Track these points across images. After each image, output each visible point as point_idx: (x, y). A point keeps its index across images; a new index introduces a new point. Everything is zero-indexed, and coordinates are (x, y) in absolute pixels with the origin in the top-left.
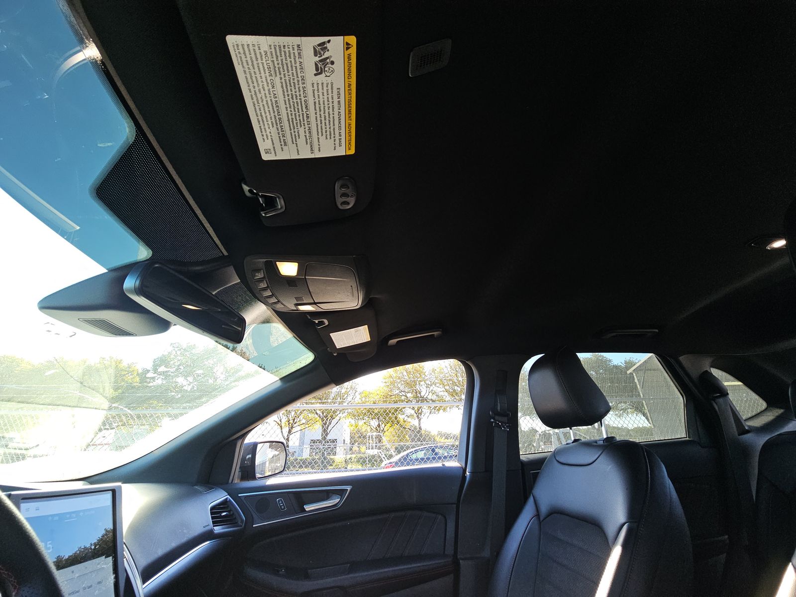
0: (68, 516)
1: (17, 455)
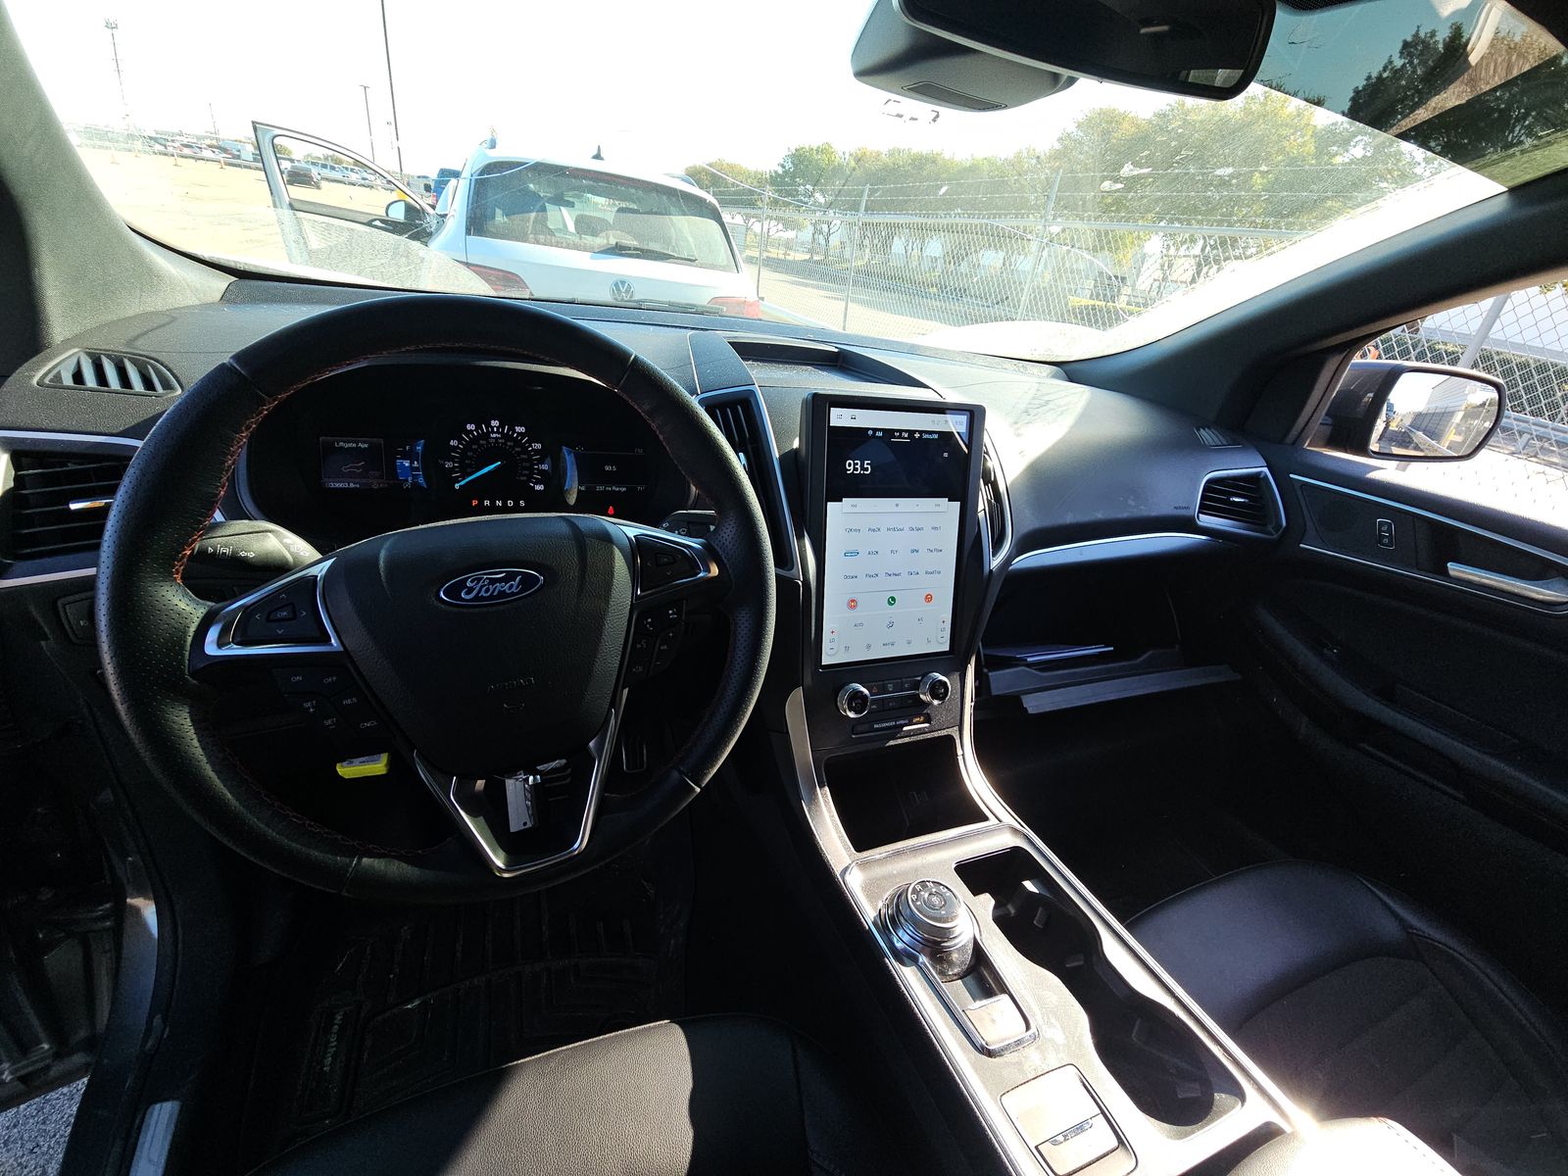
0: (897, 434)
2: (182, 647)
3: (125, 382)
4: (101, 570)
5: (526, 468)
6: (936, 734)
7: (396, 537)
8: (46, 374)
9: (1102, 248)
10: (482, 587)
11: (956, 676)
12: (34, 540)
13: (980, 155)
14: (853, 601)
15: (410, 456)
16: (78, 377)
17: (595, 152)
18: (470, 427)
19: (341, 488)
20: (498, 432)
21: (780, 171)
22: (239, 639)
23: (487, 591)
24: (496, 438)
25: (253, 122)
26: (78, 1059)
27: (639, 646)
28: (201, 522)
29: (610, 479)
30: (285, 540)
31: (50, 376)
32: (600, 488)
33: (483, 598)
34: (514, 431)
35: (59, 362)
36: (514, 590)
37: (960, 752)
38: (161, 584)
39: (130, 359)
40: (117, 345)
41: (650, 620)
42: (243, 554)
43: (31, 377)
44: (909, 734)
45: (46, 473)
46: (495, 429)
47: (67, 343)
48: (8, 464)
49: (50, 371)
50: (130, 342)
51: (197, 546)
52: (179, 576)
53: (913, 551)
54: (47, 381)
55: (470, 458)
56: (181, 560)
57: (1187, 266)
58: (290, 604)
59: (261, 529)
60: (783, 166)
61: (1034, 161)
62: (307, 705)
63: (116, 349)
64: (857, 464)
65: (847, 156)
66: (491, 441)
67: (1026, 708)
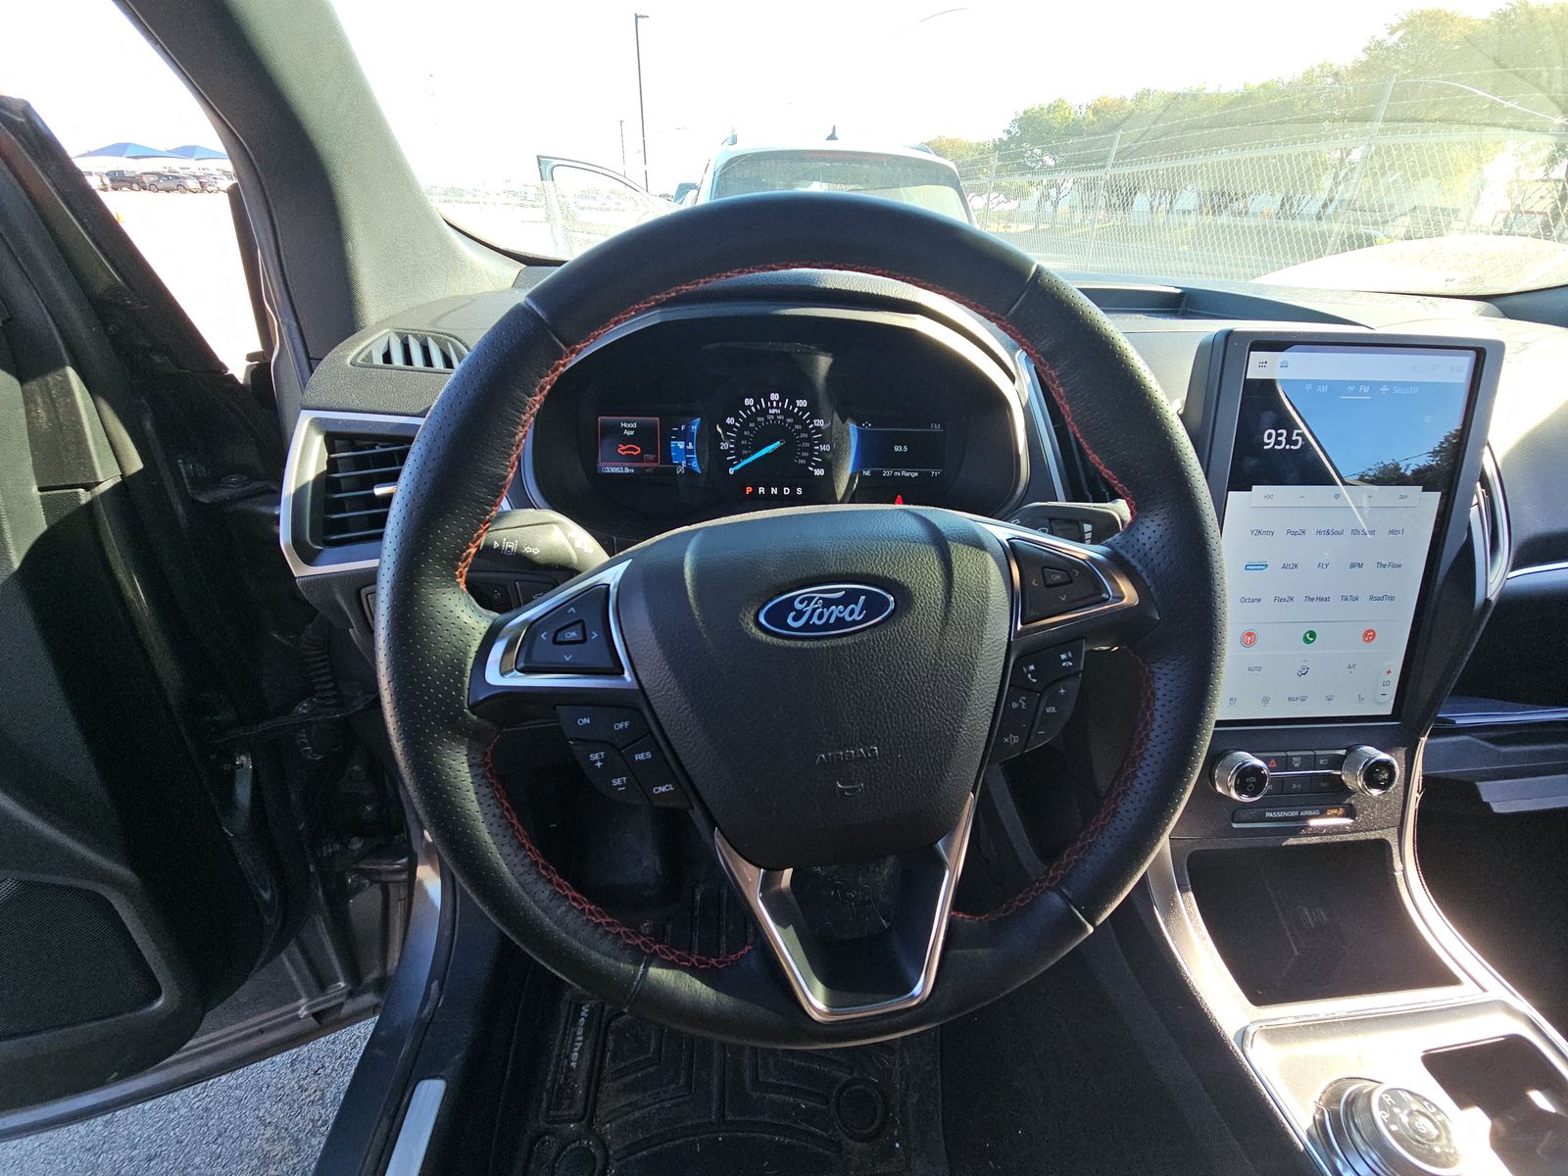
0: (1351, 388)
1: (1359, 237)
2: (462, 672)
3: (428, 362)
4: (384, 560)
5: (804, 449)
6: (1361, 836)
7: (700, 534)
8: (359, 354)
9: (1425, 174)
10: (814, 610)
11: (1401, 752)
12: (343, 526)
13: (1255, 82)
14: (1250, 634)
15: (685, 436)
16: (387, 358)
17: (830, 133)
18: (749, 402)
19: (616, 474)
20: (777, 407)
21: (1005, 137)
22: (521, 665)
23: (820, 617)
24: (775, 415)
25: (538, 157)
26: (369, 999)
27: (1015, 705)
28: (487, 513)
29: (900, 461)
30: (570, 534)
31: (363, 356)
32: (887, 473)
33: (815, 628)
34: (795, 406)
35: (372, 341)
36: (856, 617)
37: (1398, 865)
38: (443, 590)
39: (433, 338)
40: (423, 324)
41: (1032, 668)
42: (527, 550)
43: (345, 357)
44: (1317, 832)
45: (356, 456)
46: (775, 404)
47: (380, 325)
48: (321, 445)
49: (362, 351)
50: (434, 323)
51: (482, 542)
52: (463, 580)
53: (1352, 566)
54: (359, 361)
55: (747, 438)
56: (465, 560)
57: (1543, 192)
58: (580, 621)
59: (547, 521)
60: (1009, 132)
61: (1330, 80)
62: (595, 757)
63: (422, 329)
64: (1281, 435)
65: (1084, 110)
66: (769, 417)
67: (1487, 805)
